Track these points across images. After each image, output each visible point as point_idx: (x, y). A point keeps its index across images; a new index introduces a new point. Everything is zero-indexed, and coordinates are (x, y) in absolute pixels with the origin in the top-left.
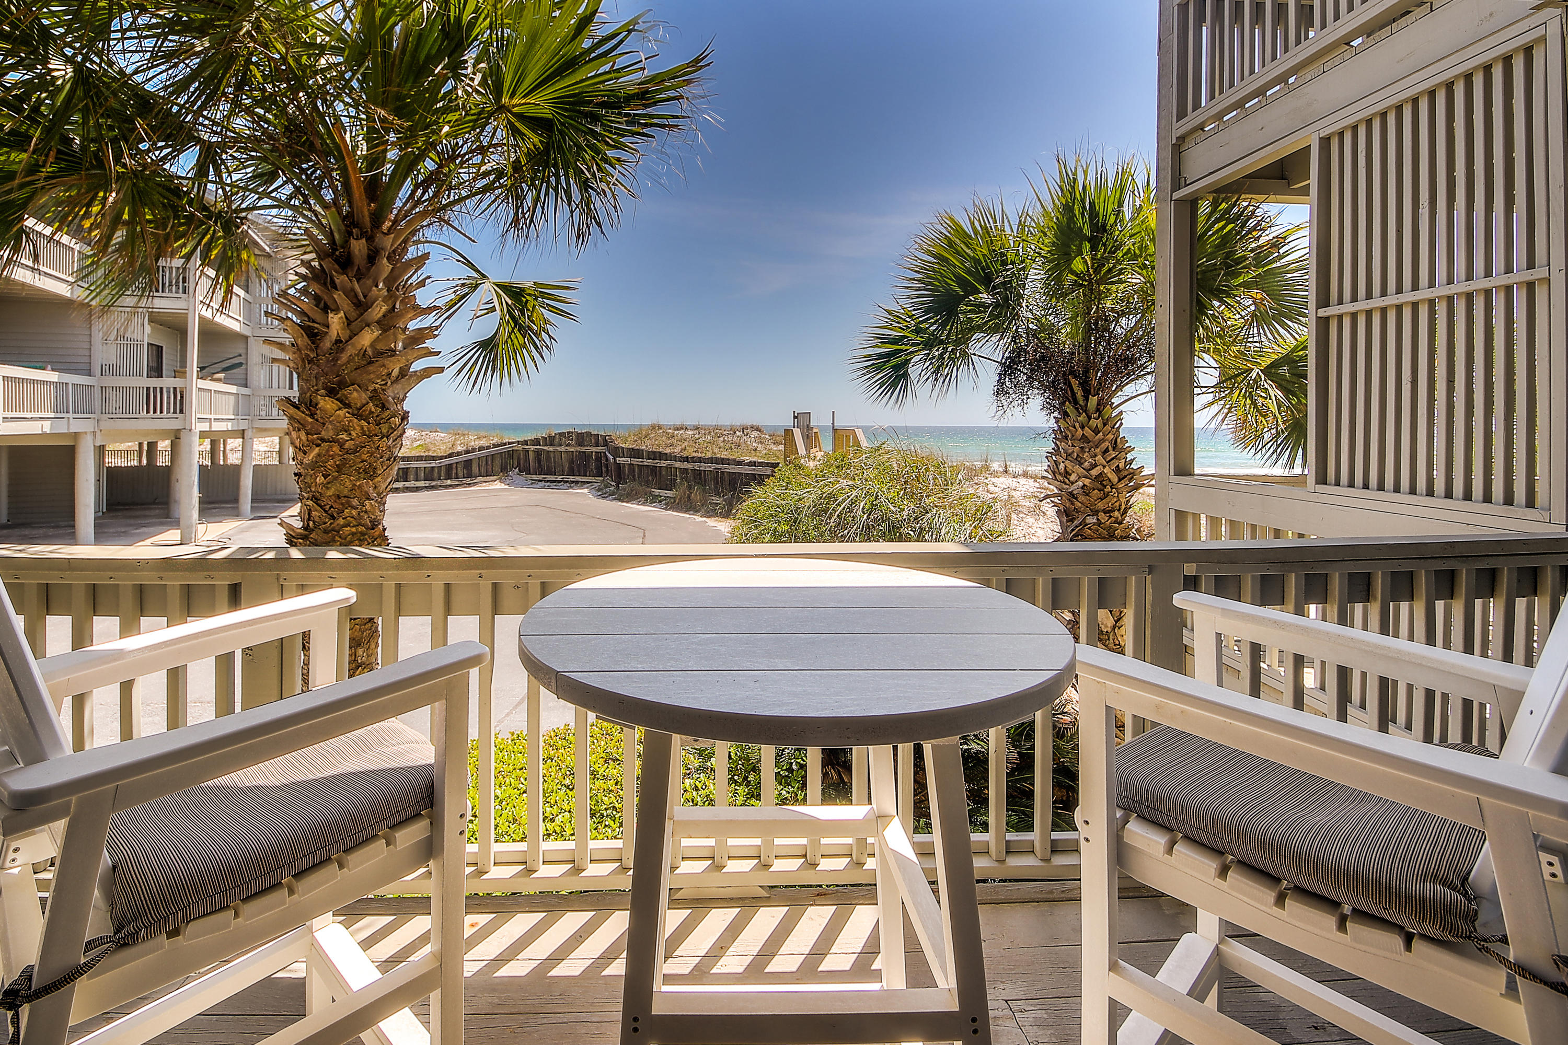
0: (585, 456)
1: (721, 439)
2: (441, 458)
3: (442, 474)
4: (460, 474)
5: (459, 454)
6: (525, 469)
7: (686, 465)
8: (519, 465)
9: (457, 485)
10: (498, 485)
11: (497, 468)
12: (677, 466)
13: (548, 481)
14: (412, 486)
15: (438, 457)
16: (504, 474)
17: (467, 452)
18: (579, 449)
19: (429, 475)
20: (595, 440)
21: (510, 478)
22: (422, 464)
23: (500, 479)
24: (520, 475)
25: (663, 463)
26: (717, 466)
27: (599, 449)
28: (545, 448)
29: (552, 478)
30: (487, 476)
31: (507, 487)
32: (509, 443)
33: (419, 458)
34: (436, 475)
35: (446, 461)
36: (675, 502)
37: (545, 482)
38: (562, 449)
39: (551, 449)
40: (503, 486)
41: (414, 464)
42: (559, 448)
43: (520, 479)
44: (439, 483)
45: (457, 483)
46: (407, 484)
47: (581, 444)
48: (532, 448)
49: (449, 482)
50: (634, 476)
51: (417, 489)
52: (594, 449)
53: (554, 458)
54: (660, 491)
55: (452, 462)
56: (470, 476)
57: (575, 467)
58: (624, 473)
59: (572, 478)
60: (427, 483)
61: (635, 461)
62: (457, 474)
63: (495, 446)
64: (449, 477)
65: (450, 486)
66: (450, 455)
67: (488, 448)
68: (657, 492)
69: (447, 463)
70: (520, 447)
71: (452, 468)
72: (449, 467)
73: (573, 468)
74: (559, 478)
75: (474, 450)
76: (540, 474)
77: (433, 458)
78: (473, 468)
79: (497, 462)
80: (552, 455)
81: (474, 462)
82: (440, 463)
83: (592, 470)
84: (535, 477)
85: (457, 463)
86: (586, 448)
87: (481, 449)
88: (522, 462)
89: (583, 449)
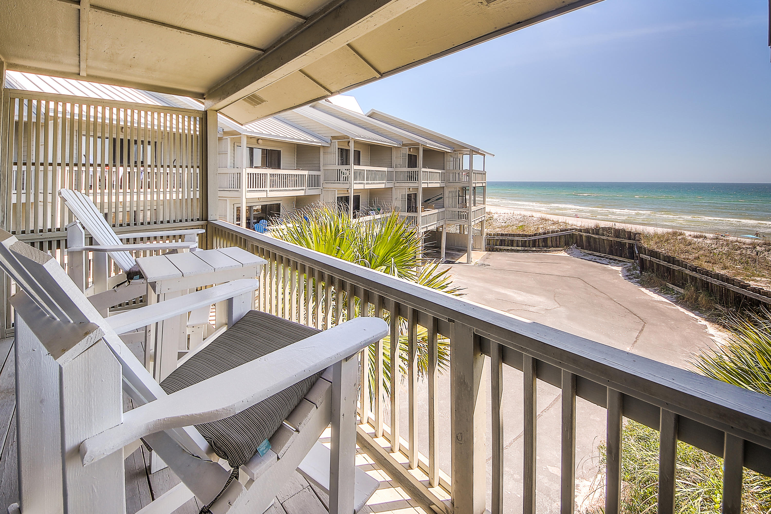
0: (622, 245)
1: (739, 252)
2: (530, 236)
3: (531, 244)
4: (541, 245)
5: (540, 234)
6: (580, 245)
7: (694, 274)
8: (576, 243)
9: (539, 251)
10: (563, 254)
11: (563, 243)
12: (687, 272)
13: (595, 255)
14: (515, 249)
15: (528, 235)
16: (567, 247)
17: (545, 233)
18: (616, 239)
19: (524, 244)
20: (628, 235)
21: (571, 250)
22: (520, 239)
23: (565, 250)
24: (577, 249)
25: (676, 268)
26: (722, 283)
27: (631, 242)
28: (593, 236)
29: (598, 254)
30: (556, 247)
31: (569, 255)
32: (570, 230)
33: (519, 235)
34: (527, 244)
35: (533, 238)
36: (684, 299)
37: (593, 255)
38: (604, 238)
39: (597, 237)
40: (566, 255)
41: (516, 238)
42: (602, 237)
43: (578, 251)
44: (529, 248)
45: (539, 250)
46: (513, 248)
47: (617, 237)
48: (584, 234)
49: (534, 249)
50: (653, 270)
51: (518, 251)
52: (627, 241)
53: (599, 242)
54: (673, 286)
55: (536, 238)
56: (546, 246)
57: (614, 250)
58: (646, 265)
59: (611, 257)
60: (523, 248)
61: (653, 259)
62: (539, 244)
63: (561, 231)
64: (534, 246)
65: (535, 251)
66: (535, 235)
67: (557, 232)
68: (671, 286)
69: (533, 239)
70: (577, 233)
71: (536, 242)
72: (534, 241)
73: (612, 250)
74: (603, 255)
75: (548, 232)
76: (590, 250)
77: (526, 236)
78: (548, 242)
79: (563, 240)
80: (597, 240)
81: (548, 239)
82: (529, 239)
83: (626, 254)
84: (586, 251)
85: (538, 239)
86: (621, 239)
87: (553, 232)
88: (578, 241)
89: (619, 240)
